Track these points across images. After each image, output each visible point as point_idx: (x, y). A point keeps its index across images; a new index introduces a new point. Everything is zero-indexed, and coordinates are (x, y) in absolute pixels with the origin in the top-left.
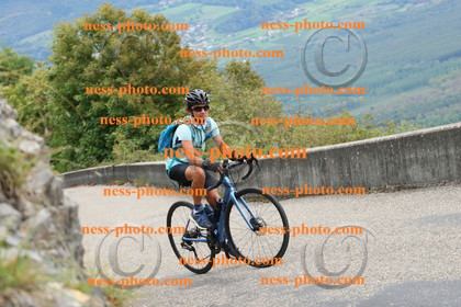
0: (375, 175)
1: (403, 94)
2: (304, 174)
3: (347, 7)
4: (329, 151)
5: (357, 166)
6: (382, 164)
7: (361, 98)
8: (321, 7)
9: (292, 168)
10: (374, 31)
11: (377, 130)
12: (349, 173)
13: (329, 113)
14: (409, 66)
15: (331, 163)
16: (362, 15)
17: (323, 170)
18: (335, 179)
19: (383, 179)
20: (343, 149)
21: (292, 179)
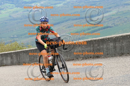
0: (27, 60)
1: (30, 38)
2: (6, 59)
3: (14, 12)
4: (14, 53)
5: (22, 57)
6: (29, 56)
7: (17, 39)
8: (6, 11)
9: (2, 57)
10: (21, 19)
11: (25, 47)
12: (20, 59)
13: (11, 42)
14: (31, 30)
15: (14, 56)
16: (18, 14)
17: (12, 58)
18: (15, 61)
19: (30, 61)
20: (18, 52)
21: (2, 61)
